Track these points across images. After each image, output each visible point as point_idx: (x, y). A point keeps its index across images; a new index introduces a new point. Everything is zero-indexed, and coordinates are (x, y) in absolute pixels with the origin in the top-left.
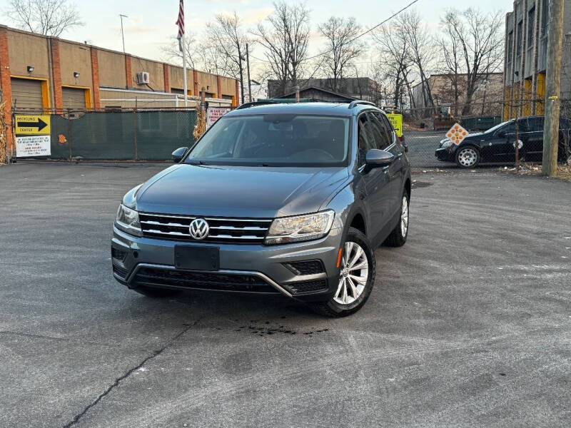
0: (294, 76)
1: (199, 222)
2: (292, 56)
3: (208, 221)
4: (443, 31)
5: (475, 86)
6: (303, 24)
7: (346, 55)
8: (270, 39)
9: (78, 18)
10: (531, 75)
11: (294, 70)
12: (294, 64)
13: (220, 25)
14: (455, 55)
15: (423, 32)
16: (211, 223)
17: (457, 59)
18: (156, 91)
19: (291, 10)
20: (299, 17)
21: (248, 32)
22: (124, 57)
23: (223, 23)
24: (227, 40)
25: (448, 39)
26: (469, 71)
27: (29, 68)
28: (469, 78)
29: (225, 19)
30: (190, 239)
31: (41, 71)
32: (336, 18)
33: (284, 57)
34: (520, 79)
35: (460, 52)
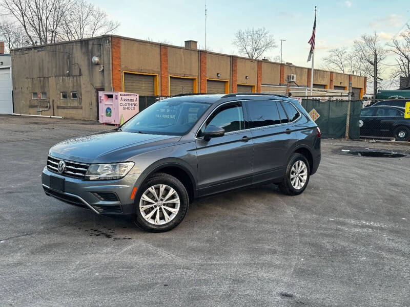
1: (61, 162)
8: (402, 48)
9: (274, 43)
13: (363, 41)
16: (66, 163)
18: (301, 86)
21: (386, 45)
22: (280, 65)
23: (365, 40)
27: (218, 74)
29: (367, 37)
31: (225, 76)
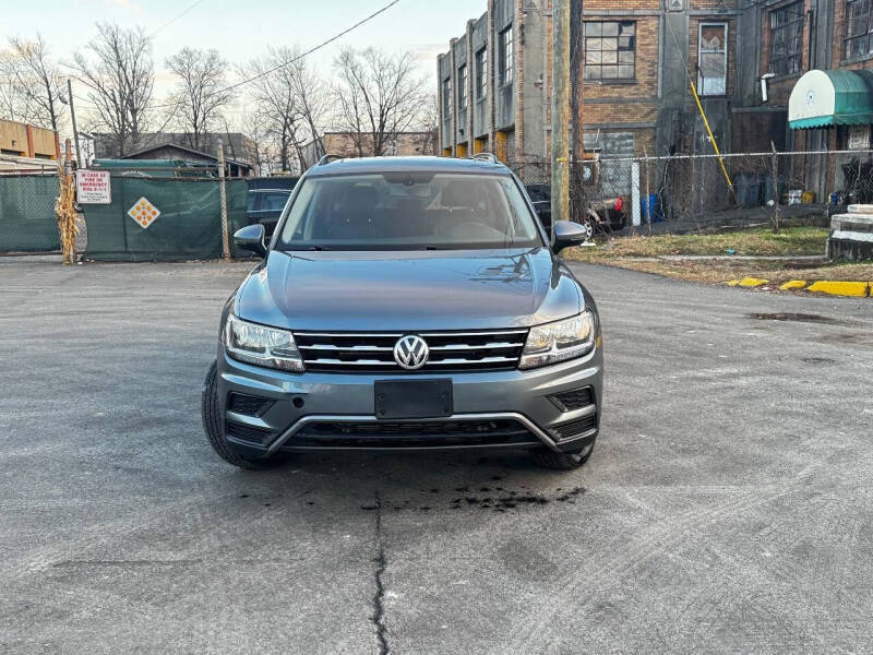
0: (135, 128)
1: (411, 341)
2: (129, 100)
3: (424, 338)
4: (339, 76)
5: (384, 149)
6: (143, 55)
7: (209, 100)
10: (485, 133)
11: (135, 121)
12: (134, 112)
13: (14, 51)
14: (356, 108)
15: (310, 75)
16: (431, 342)
17: (359, 114)
19: (124, 35)
20: (136, 45)
23: (20, 49)
24: (27, 73)
25: (346, 86)
26: (374, 128)
28: (375, 138)
29: (23, 43)
30: (397, 369)
32: (192, 49)
33: (118, 102)
34: (468, 139)
35: (362, 105)
